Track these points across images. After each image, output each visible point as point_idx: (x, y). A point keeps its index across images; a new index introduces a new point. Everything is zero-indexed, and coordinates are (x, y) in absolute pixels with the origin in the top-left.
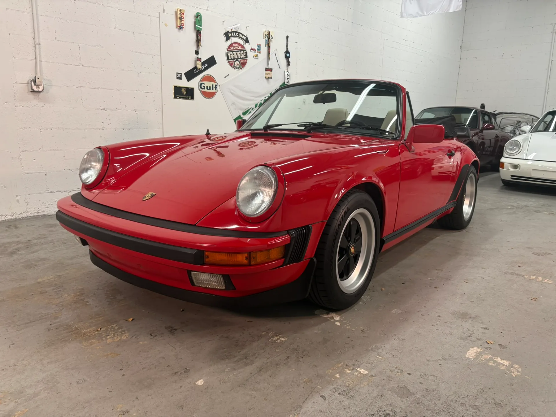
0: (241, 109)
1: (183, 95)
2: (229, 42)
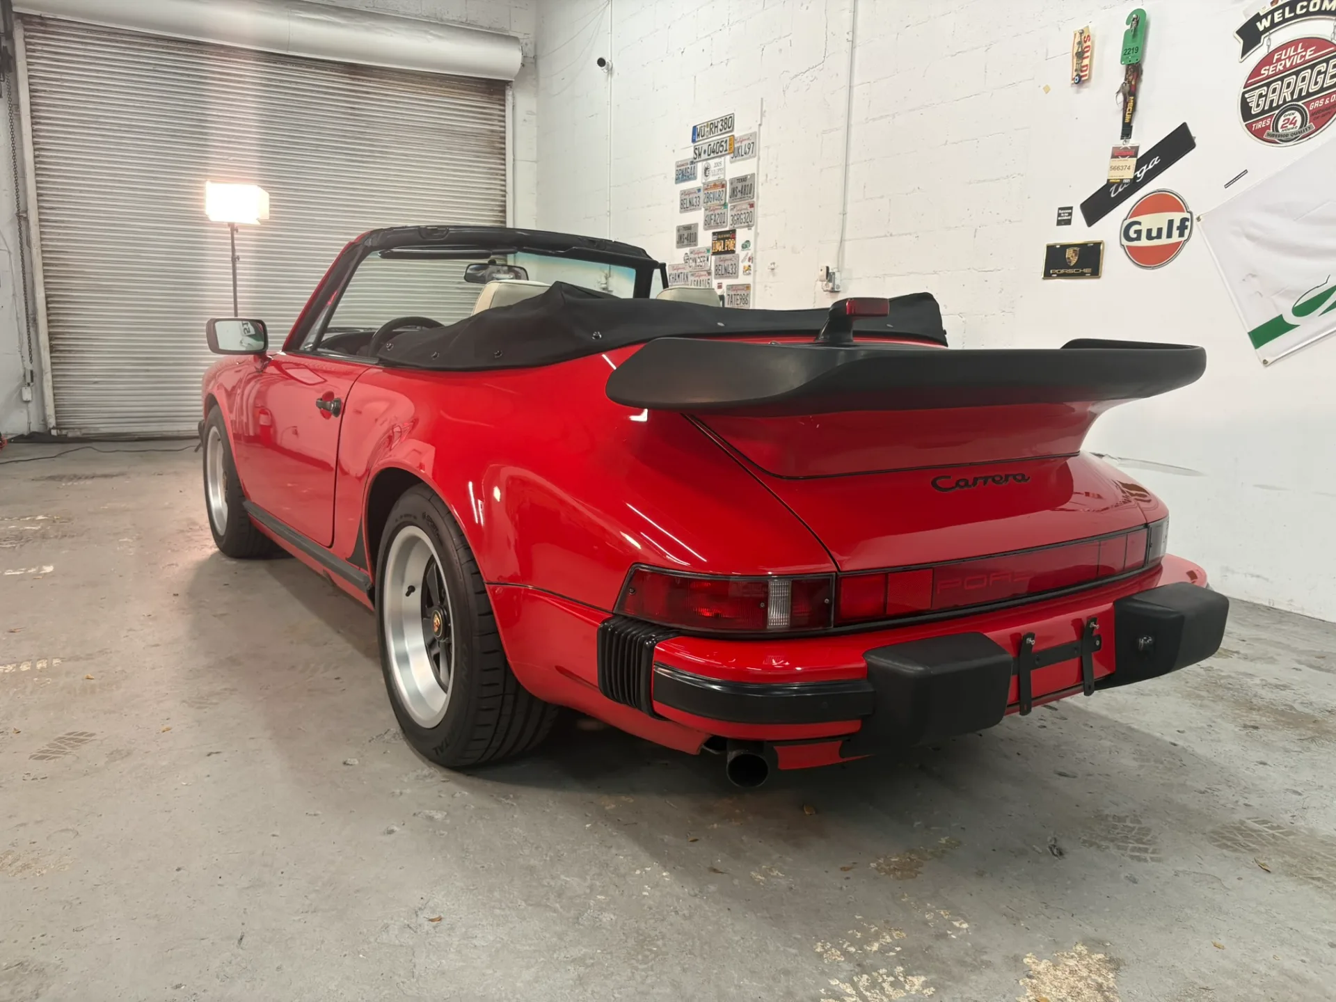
0: (1285, 293)
1: (1070, 267)
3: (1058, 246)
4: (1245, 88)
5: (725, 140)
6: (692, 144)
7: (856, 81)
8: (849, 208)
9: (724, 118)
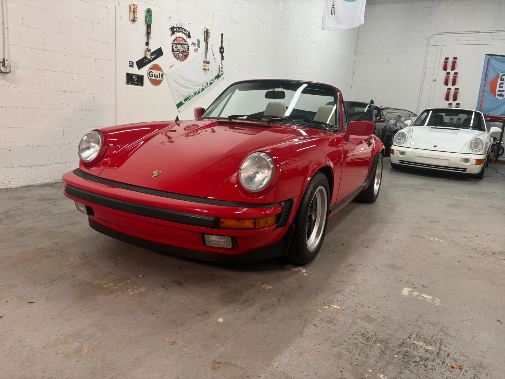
0: (183, 96)
1: (134, 82)
2: (174, 36)
4: (172, 44)
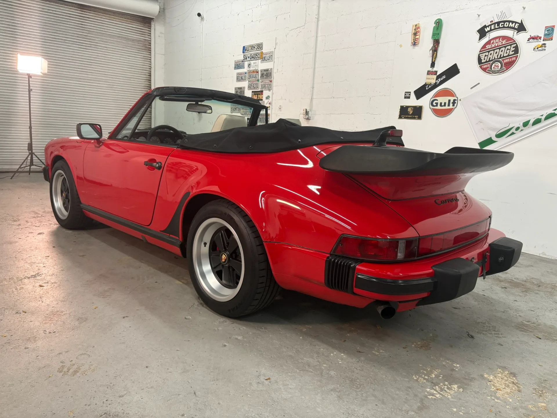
0: (493, 129)
1: (409, 115)
3: (405, 107)
4: (480, 52)
5: (258, 53)
6: (243, 54)
7: (319, 34)
8: (315, 86)
9: (258, 44)
